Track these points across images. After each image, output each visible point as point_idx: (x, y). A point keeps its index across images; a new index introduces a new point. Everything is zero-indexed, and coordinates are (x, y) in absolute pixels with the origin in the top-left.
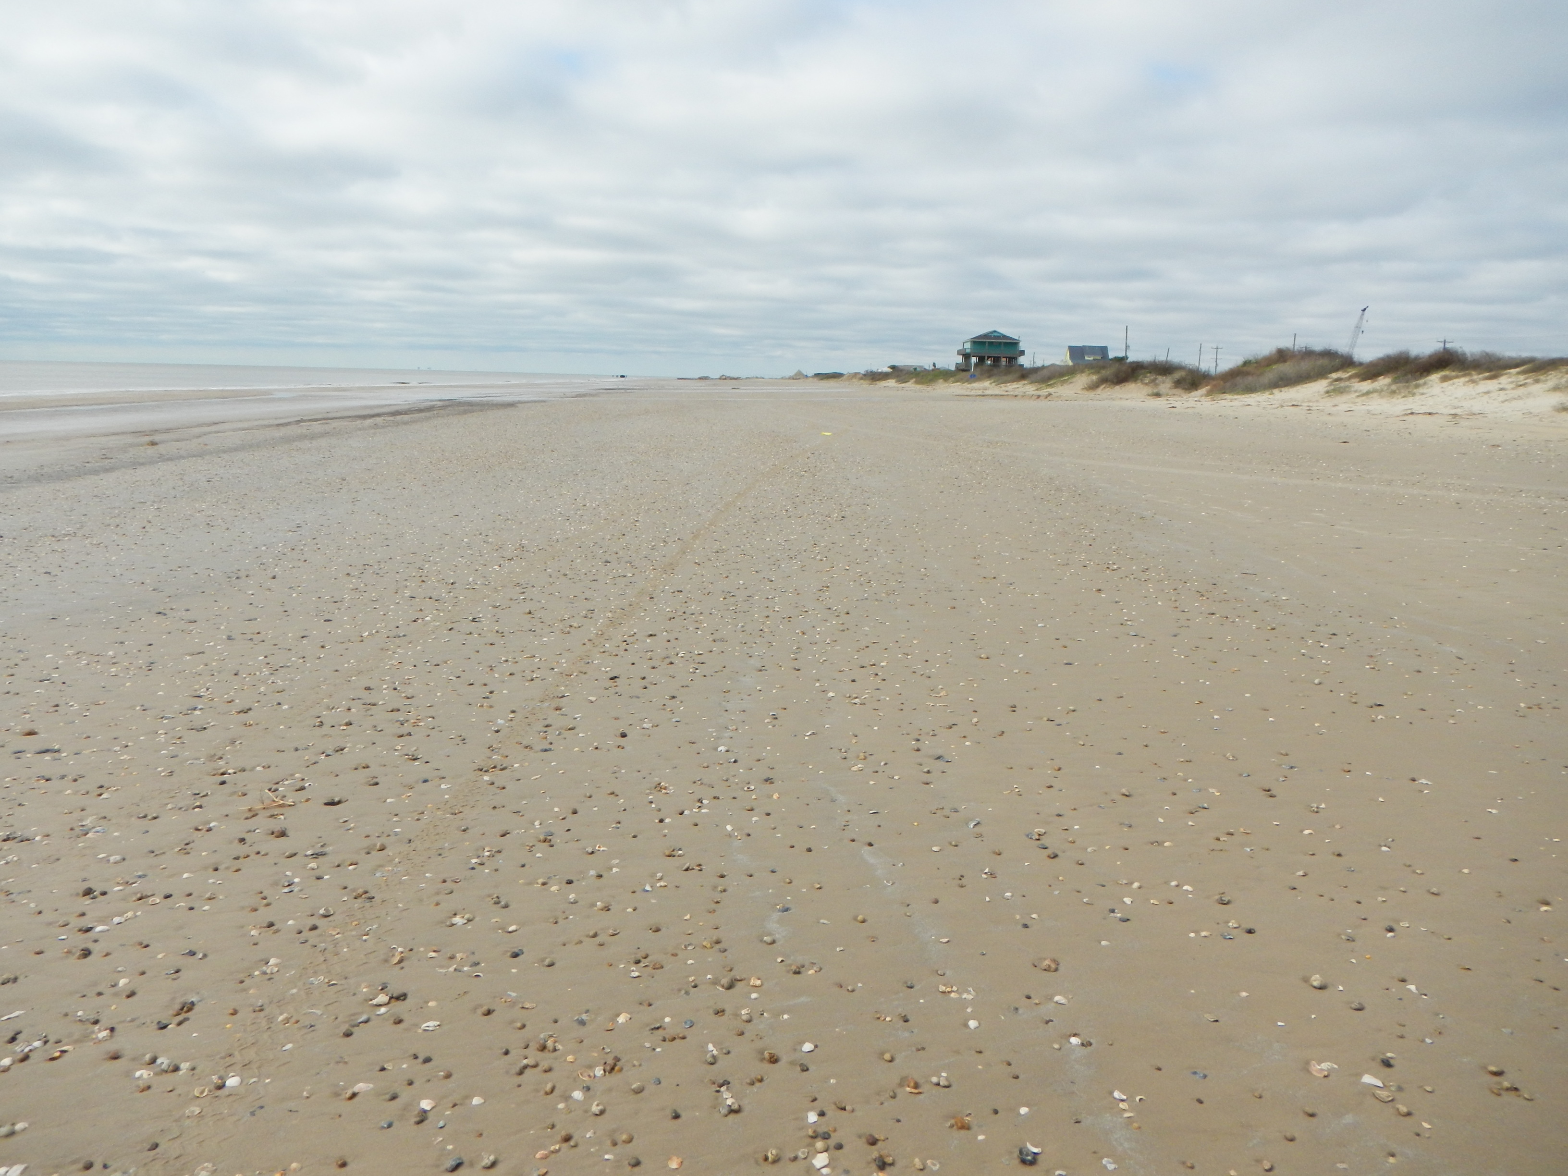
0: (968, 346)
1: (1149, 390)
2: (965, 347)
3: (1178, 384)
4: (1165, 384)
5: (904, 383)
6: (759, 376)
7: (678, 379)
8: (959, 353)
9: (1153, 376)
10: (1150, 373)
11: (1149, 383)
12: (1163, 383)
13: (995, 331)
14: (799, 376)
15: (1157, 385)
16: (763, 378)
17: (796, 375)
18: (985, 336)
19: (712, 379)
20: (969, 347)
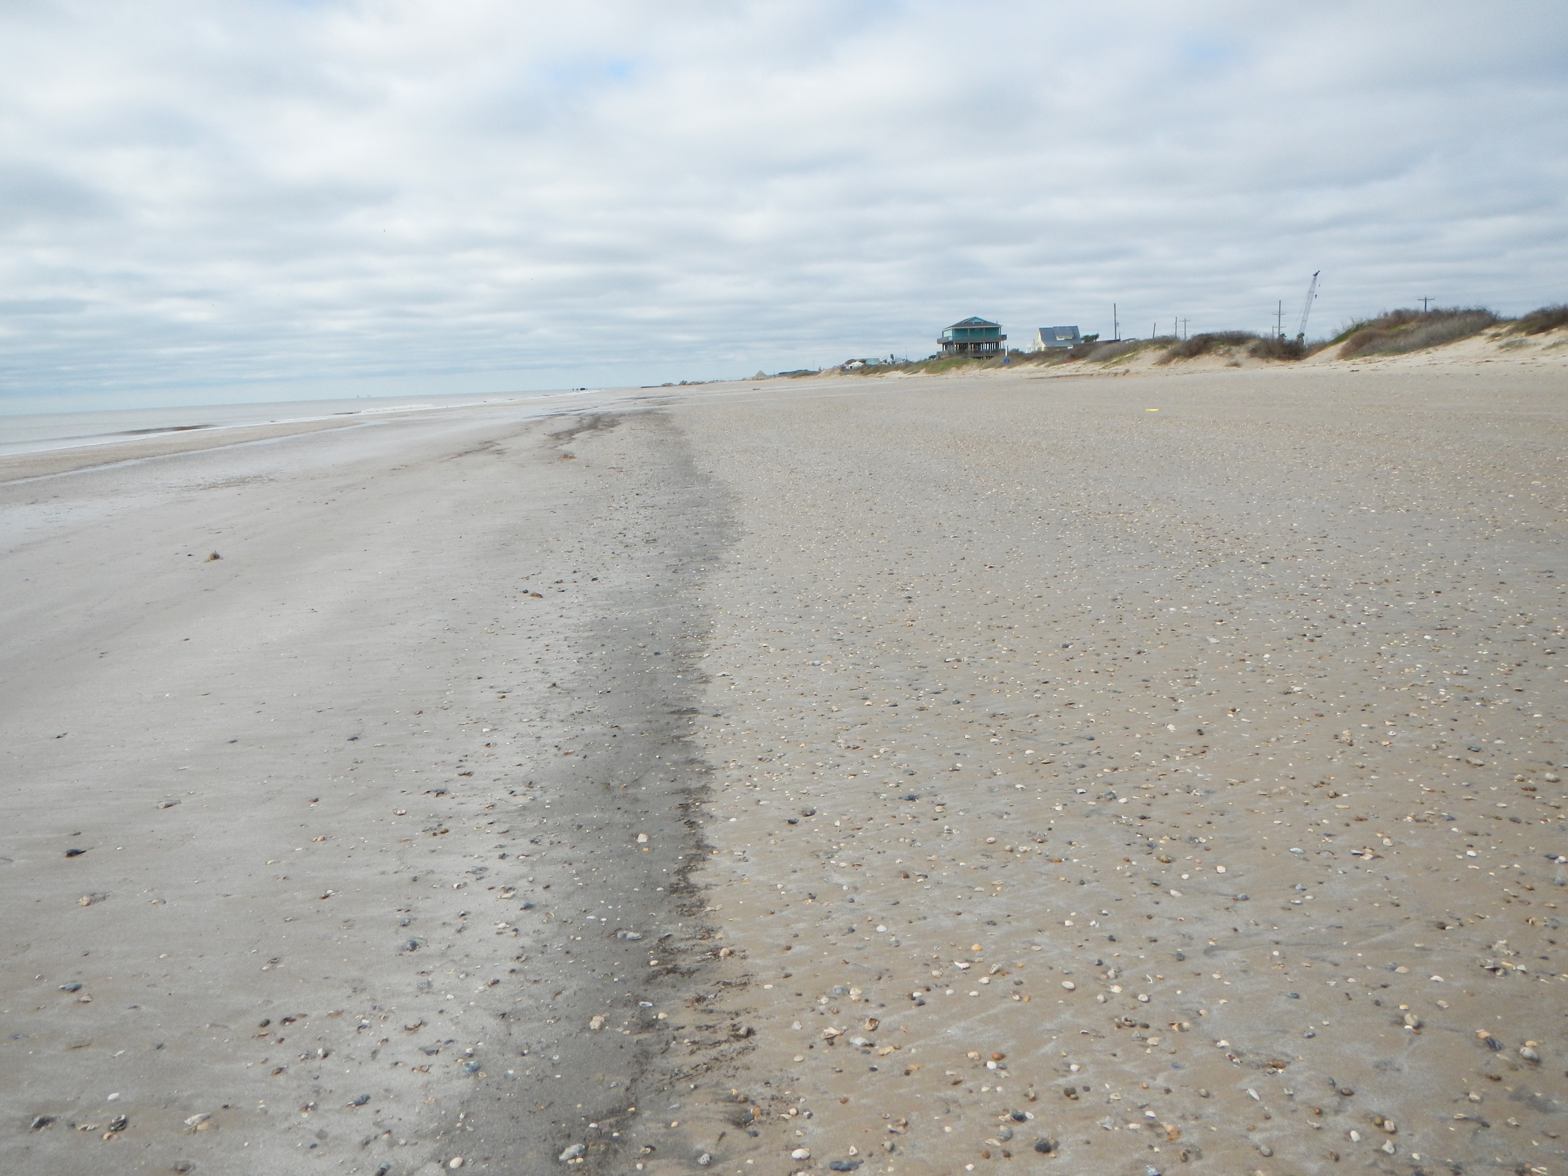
0: (949, 334)
1: (1225, 361)
2: (945, 336)
3: (1254, 352)
4: (1241, 353)
5: (916, 373)
6: (719, 380)
7: (642, 387)
8: (939, 342)
9: (1226, 347)
10: (1223, 344)
11: (1224, 353)
12: (1238, 353)
13: (975, 318)
14: (761, 377)
15: (1232, 356)
16: (724, 381)
17: (757, 375)
18: (967, 322)
19: (675, 385)
20: (951, 335)
